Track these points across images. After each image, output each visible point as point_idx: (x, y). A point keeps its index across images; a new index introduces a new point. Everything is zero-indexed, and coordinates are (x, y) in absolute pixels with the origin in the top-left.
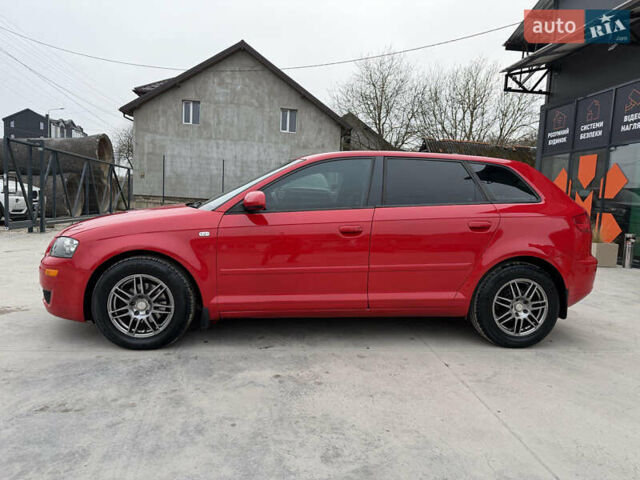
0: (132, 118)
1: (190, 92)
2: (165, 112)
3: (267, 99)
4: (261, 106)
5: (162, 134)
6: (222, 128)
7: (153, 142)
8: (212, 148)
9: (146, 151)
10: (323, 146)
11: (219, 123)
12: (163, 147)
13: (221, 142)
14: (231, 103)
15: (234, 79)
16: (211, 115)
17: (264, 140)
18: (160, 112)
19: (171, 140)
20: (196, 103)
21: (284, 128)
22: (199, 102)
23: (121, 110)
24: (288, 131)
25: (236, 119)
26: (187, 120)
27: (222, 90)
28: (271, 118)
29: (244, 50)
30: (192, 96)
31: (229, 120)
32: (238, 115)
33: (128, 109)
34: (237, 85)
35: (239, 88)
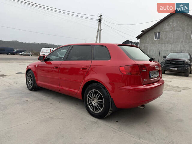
0: (139, 39)
1: (157, 29)
2: (149, 37)
3: (186, 27)
4: (183, 30)
5: (147, 44)
6: (167, 40)
7: (144, 46)
8: (163, 46)
11: (166, 38)
12: (147, 47)
13: (166, 44)
14: (172, 31)
15: (173, 22)
16: (164, 36)
17: (183, 42)
18: (147, 37)
19: (150, 45)
20: (159, 32)
22: (160, 32)
23: (136, 38)
25: (172, 36)
26: (156, 38)
27: (169, 27)
28: (187, 34)
30: (158, 31)
31: (170, 37)
32: (174, 34)
33: (138, 37)
34: (174, 24)
35: (175, 25)
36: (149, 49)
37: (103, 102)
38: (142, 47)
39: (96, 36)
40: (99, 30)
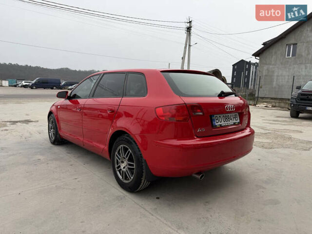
0: (258, 58)
2: (276, 53)
5: (273, 65)
6: (310, 57)
7: (268, 69)
8: (302, 69)
9: (264, 74)
11: (308, 54)
12: (273, 72)
13: (308, 65)
18: (273, 53)
19: (277, 67)
22: (296, 44)
26: (289, 55)
30: (293, 41)
33: (256, 55)
36: (276, 74)
37: (133, 165)
38: (264, 72)
40: (188, 45)
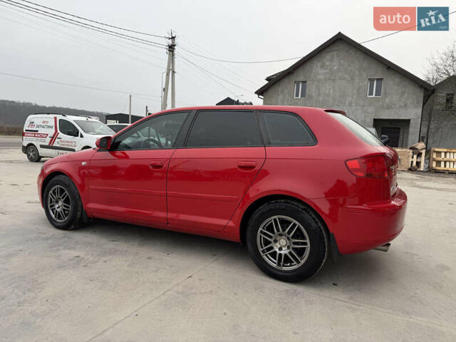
0: (262, 97)
1: (300, 76)
2: (282, 91)
3: (357, 72)
4: (353, 79)
6: (321, 98)
10: (406, 105)
11: (318, 96)
14: (329, 79)
15: (333, 61)
16: (313, 90)
17: (353, 104)
18: (280, 92)
20: (304, 82)
21: (371, 93)
22: (306, 82)
23: (256, 93)
24: (374, 96)
25: (332, 92)
26: (297, 95)
27: (324, 71)
28: (360, 87)
29: (341, 39)
30: (302, 79)
31: (327, 92)
32: (334, 87)
33: (260, 92)
34: (334, 66)
35: (335, 68)
39: (164, 87)
